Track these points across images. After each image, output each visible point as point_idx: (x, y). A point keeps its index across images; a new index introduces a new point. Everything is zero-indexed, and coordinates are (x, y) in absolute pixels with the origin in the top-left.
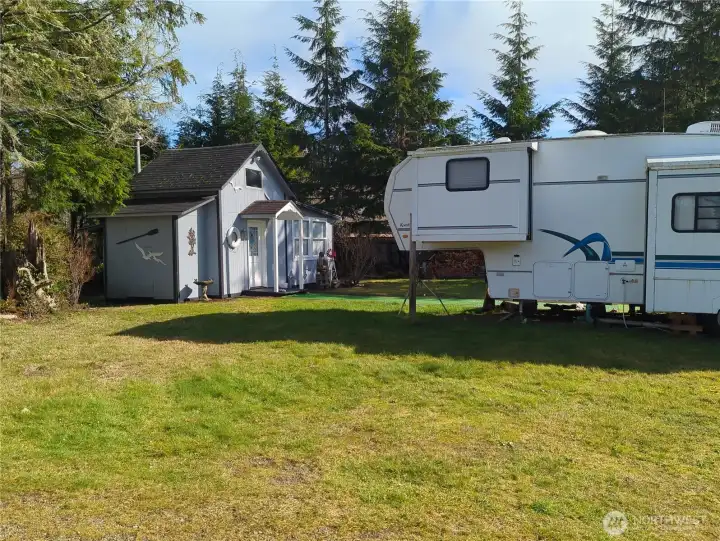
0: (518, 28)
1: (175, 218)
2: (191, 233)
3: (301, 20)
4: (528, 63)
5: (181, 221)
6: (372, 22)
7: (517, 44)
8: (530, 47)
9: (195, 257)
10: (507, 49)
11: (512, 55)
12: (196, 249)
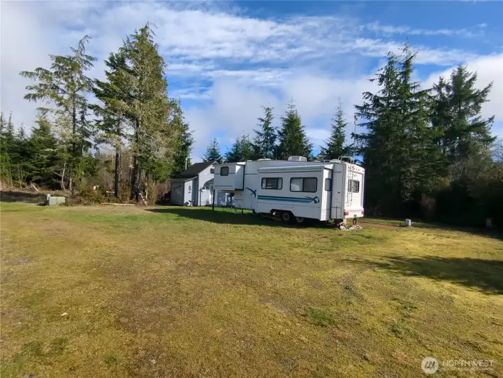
0: (339, 116)
1: (184, 182)
2: (190, 187)
3: (260, 119)
4: (343, 129)
5: (186, 183)
6: (283, 118)
7: (339, 123)
8: (344, 123)
9: (191, 194)
10: (336, 124)
11: (337, 126)
12: (191, 191)
